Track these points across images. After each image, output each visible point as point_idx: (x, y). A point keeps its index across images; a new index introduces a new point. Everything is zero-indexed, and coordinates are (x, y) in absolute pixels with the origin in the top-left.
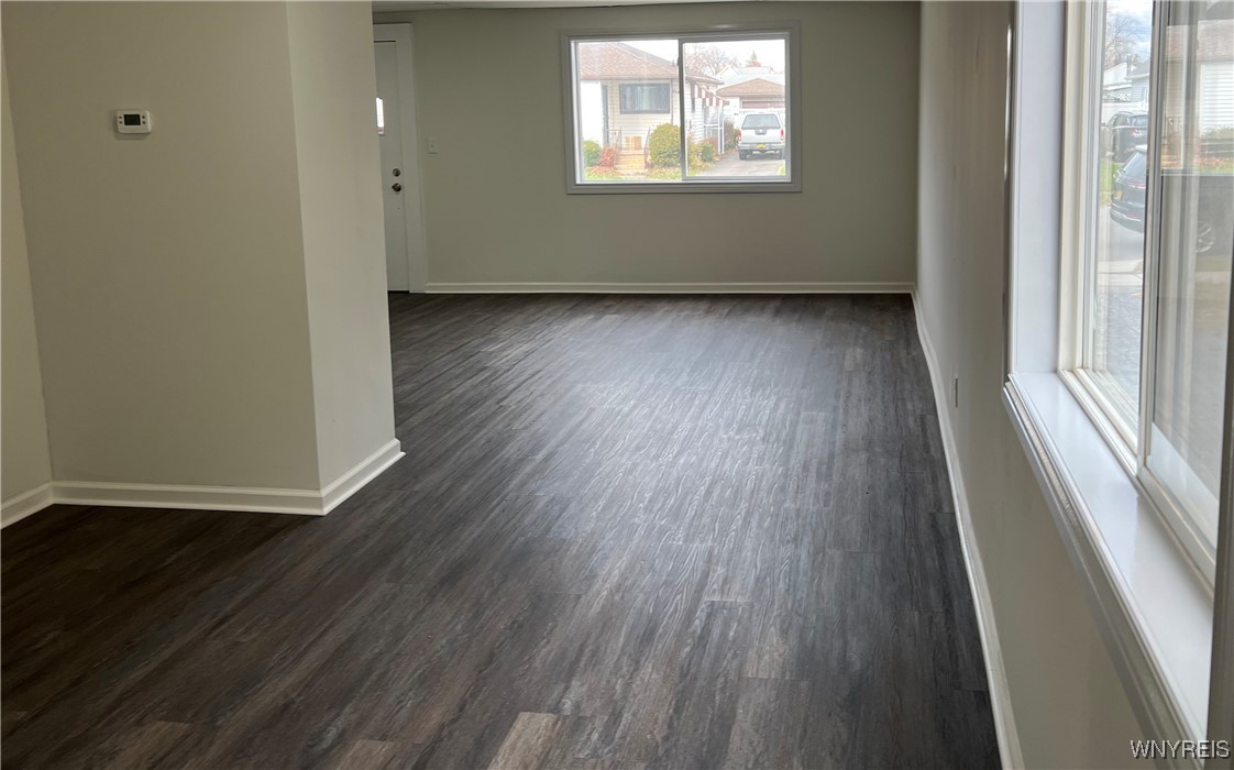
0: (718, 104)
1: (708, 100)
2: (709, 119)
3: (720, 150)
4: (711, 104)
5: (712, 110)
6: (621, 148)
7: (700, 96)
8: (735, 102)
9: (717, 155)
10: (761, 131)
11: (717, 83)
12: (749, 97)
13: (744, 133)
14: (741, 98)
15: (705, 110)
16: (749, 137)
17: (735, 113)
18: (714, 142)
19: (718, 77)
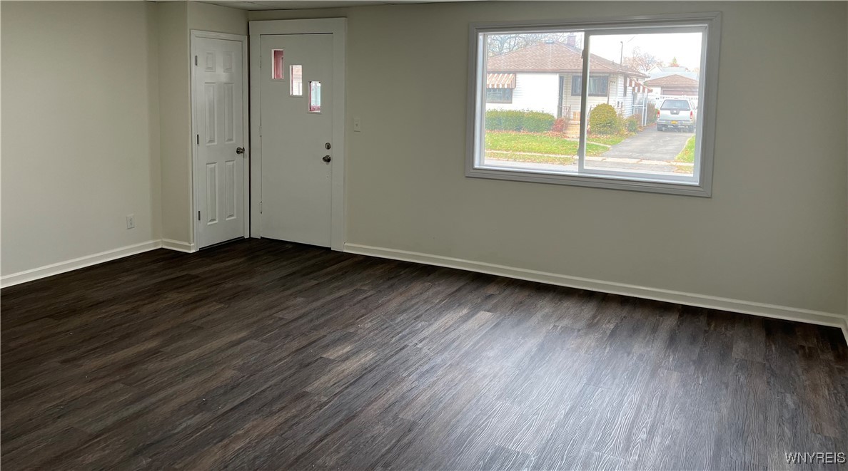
0: (644, 91)
1: (637, 88)
2: (637, 101)
3: (644, 123)
4: (639, 91)
5: (639, 95)
6: (570, 120)
7: (630, 85)
8: (657, 90)
9: (640, 127)
10: (675, 111)
11: (644, 77)
12: (668, 87)
13: (661, 112)
14: (662, 87)
15: (634, 95)
16: (665, 114)
17: (656, 97)
18: (639, 117)
19: (647, 73)
